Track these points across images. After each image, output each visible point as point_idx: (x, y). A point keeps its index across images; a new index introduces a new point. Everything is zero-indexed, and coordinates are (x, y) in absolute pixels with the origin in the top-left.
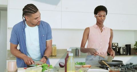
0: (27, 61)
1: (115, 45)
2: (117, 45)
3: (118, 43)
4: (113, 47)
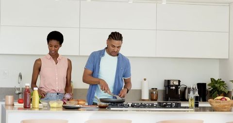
1: (173, 83)
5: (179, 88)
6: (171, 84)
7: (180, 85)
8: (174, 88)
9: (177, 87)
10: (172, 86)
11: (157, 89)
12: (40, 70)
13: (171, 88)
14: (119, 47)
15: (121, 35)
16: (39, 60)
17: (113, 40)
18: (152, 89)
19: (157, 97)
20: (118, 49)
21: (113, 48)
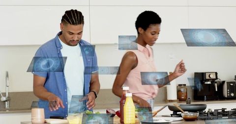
1: (209, 76)
2: (215, 77)
3: (216, 73)
5: (216, 83)
6: (207, 77)
7: (217, 78)
8: (209, 83)
9: (213, 81)
10: (208, 80)
11: (185, 85)
13: (206, 83)
14: (80, 33)
15: (80, 13)
17: (69, 25)
18: (179, 85)
19: (186, 96)
20: (79, 36)
21: (71, 36)
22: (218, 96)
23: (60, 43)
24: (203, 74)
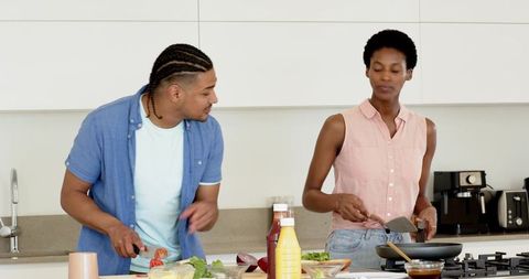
0: (120, 242)
1: (467, 180)
2: (479, 183)
3: (483, 174)
4: (460, 195)
5: (482, 194)
6: (463, 183)
7: (484, 185)
10: (464, 189)
12: (338, 150)
16: (339, 118)
22: (488, 225)
23: (139, 115)
24: (454, 176)
